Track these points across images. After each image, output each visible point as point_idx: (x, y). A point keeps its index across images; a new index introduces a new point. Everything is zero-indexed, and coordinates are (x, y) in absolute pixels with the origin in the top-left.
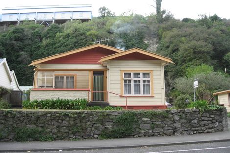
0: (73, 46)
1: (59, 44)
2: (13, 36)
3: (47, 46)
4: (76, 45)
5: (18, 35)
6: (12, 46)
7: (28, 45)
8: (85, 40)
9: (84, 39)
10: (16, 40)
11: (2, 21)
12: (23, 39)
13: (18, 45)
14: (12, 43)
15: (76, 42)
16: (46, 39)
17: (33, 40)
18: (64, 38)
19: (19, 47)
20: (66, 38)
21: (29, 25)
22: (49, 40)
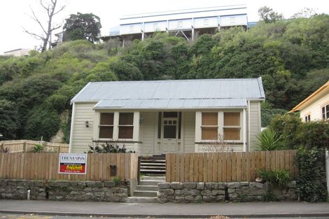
0: (245, 64)
1: (220, 63)
2: (149, 53)
3: (199, 66)
4: (250, 62)
5: (156, 52)
6: (150, 67)
7: (170, 66)
8: (263, 54)
9: (260, 53)
10: (154, 59)
11: (120, 34)
12: (162, 58)
13: (158, 66)
14: (149, 64)
15: (249, 58)
16: (196, 56)
17: (176, 59)
18: (225, 54)
19: (159, 68)
20: (230, 54)
21: (162, 37)
22: (201, 57)
